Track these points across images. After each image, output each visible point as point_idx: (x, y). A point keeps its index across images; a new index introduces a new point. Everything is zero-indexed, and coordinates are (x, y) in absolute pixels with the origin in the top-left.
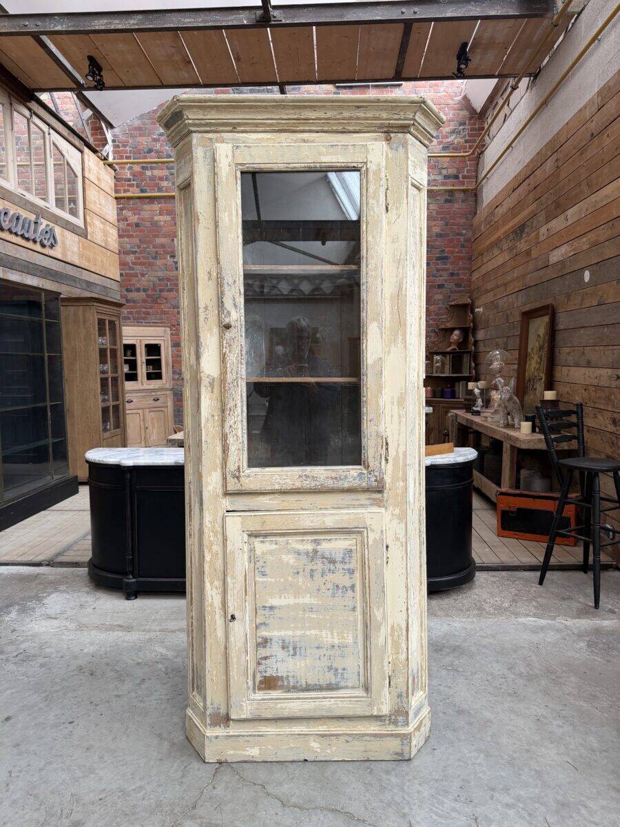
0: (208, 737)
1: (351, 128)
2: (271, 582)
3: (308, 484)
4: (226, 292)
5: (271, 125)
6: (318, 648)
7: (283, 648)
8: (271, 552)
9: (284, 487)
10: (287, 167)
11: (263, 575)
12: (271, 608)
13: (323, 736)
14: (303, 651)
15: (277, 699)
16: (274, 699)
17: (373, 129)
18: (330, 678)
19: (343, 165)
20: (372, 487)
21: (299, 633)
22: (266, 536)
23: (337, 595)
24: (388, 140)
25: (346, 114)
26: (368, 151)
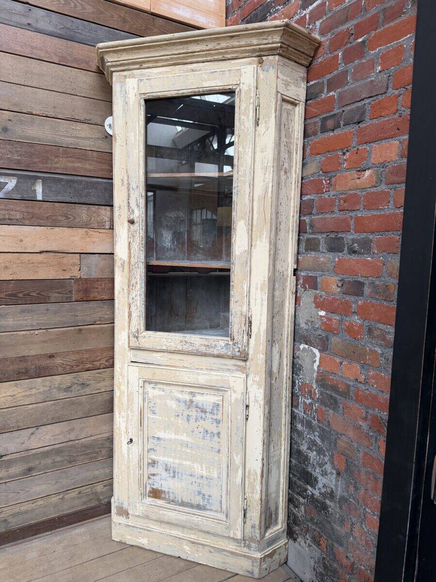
0: (114, 522)
1: (229, 56)
2: (159, 419)
3: (186, 348)
4: (132, 195)
5: (167, 60)
6: (191, 475)
7: (166, 470)
8: (160, 397)
9: (169, 348)
10: (178, 94)
11: (153, 413)
12: (159, 439)
13: (193, 543)
14: (180, 475)
15: (160, 507)
16: (158, 506)
17: (247, 54)
18: (198, 500)
19: (221, 88)
20: (236, 356)
21: (177, 461)
22: (156, 383)
23: (206, 438)
24: (261, 62)
25: (224, 44)
26: (241, 75)
